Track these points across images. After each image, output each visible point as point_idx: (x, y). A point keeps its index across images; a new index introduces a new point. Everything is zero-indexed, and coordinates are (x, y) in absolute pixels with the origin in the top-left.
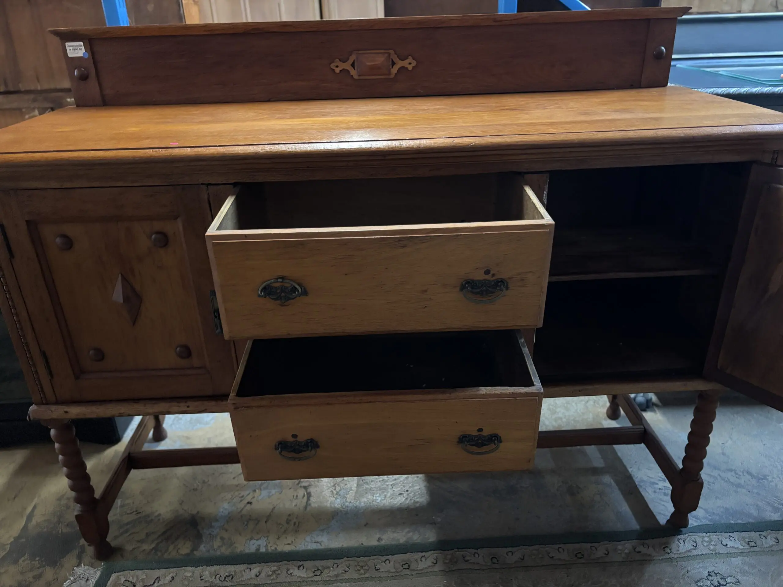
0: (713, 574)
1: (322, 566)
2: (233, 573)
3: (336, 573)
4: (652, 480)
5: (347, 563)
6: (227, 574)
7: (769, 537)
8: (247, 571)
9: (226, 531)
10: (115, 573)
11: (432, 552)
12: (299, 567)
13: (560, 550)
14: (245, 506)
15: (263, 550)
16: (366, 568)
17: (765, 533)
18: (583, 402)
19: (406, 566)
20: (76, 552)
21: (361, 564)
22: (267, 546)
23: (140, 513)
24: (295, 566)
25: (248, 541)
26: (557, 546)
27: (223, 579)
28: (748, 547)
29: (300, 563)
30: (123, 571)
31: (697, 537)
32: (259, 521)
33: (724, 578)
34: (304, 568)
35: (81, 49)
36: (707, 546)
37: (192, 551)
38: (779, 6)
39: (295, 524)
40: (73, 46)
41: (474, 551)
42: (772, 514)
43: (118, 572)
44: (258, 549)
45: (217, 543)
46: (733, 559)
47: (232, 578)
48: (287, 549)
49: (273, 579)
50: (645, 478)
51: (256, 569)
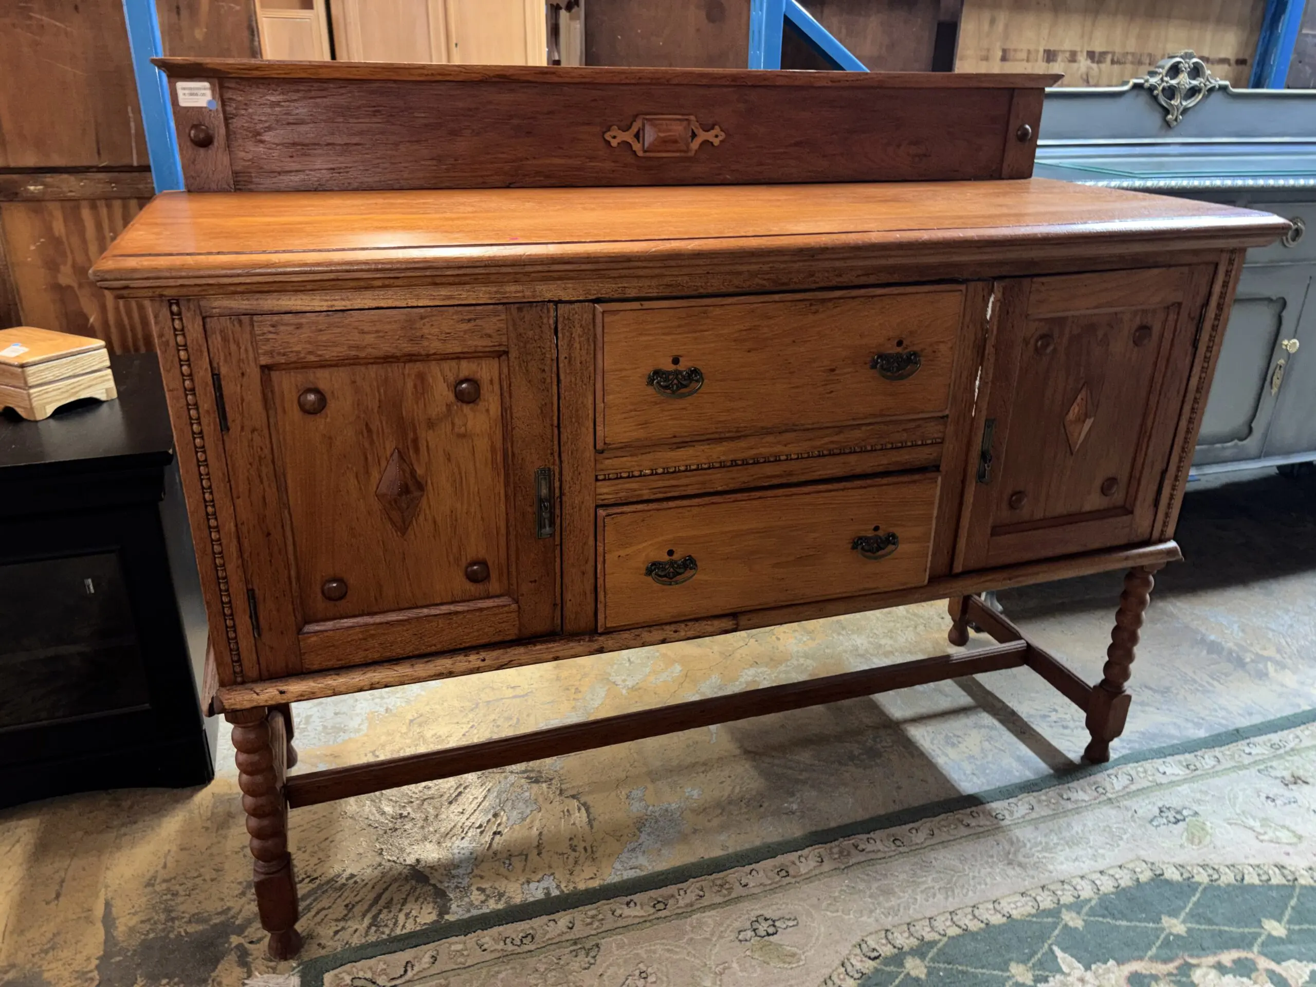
0: (1164, 809)
1: (661, 896)
2: (531, 931)
3: (688, 901)
4: (1042, 713)
5: (698, 885)
6: (521, 935)
7: (1206, 757)
8: (552, 923)
9: (482, 877)
10: (327, 971)
11: (810, 848)
12: (628, 904)
13: (975, 814)
14: (493, 839)
15: (555, 893)
16: (727, 886)
17: (1199, 753)
18: (911, 629)
19: (783, 873)
20: (233, 957)
21: (719, 882)
22: (558, 887)
23: (316, 878)
24: (622, 904)
25: (526, 886)
26: (968, 811)
27: (519, 943)
28: (1188, 771)
29: (629, 898)
30: (341, 965)
31: (1130, 768)
32: (527, 855)
33: (1178, 812)
34: (635, 904)
35: (204, 95)
36: (1144, 777)
37: (441, 915)
38: (1090, 80)
39: (585, 849)
40: (190, 89)
41: (865, 837)
42: (1197, 731)
43: (333, 969)
44: (548, 894)
45: (476, 896)
46: (1179, 788)
47: (533, 938)
48: (595, 884)
49: (598, 928)
50: (1033, 712)
51: (563, 919)
